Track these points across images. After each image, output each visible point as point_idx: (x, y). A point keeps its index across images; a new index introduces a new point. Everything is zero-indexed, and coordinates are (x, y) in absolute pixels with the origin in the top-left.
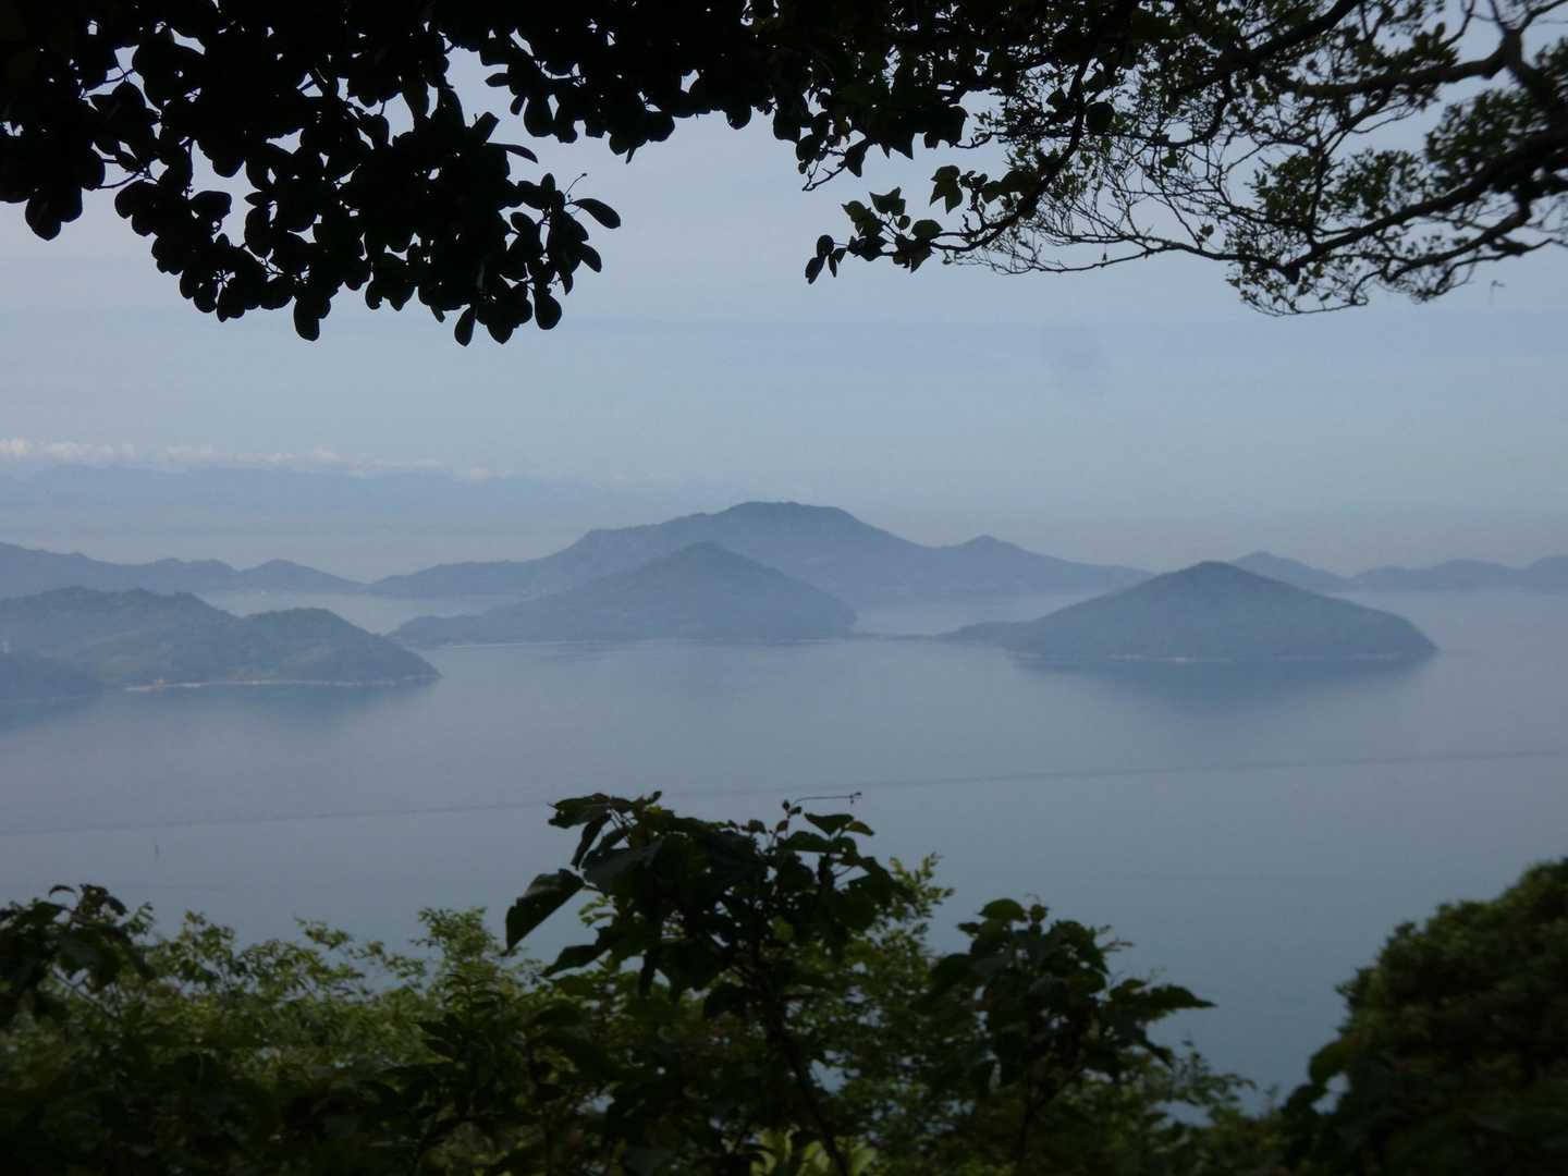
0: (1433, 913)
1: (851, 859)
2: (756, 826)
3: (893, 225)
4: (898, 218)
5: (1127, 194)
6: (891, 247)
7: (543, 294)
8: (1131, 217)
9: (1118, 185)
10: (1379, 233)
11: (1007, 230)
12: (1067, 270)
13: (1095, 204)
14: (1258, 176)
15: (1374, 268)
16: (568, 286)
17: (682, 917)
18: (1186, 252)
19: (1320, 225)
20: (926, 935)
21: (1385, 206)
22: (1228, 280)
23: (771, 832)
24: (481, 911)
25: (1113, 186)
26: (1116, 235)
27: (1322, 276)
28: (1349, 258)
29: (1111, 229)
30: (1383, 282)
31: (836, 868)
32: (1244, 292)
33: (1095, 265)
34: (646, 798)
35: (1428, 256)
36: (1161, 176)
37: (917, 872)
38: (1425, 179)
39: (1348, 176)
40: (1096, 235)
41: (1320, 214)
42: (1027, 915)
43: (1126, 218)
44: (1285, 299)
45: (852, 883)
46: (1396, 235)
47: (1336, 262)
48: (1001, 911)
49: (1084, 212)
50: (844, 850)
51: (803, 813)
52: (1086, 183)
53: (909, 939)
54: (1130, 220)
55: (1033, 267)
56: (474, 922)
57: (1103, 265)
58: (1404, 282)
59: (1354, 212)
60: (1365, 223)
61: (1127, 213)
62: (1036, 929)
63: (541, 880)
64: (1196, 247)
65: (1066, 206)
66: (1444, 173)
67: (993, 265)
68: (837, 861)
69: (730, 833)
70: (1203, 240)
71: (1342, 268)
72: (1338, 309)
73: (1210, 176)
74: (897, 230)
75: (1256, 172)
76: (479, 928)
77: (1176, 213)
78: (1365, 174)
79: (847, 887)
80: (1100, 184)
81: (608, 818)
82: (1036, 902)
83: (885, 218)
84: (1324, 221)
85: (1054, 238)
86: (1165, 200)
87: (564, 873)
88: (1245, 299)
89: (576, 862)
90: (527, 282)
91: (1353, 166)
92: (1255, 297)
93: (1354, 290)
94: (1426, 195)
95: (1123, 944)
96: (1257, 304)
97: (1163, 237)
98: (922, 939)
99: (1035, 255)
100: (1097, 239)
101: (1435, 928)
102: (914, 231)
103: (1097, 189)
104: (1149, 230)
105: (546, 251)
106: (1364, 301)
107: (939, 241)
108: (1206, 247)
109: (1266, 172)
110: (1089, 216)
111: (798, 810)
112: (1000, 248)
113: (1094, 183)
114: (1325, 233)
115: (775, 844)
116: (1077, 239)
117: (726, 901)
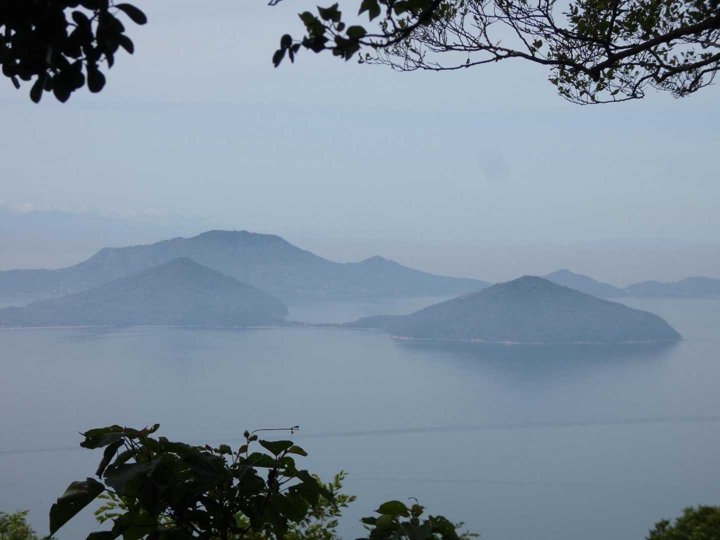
0: (681, 515)
1: (291, 472)
2: (225, 449)
3: (333, 29)
4: (336, 24)
5: (484, 17)
6: (331, 43)
7: (93, 68)
8: (487, 34)
9: (478, 11)
10: (652, 48)
11: (403, 41)
12: (442, 69)
13: (462, 24)
14: (572, 8)
15: (648, 73)
16: (111, 62)
17: (172, 512)
18: (524, 58)
19: (612, 42)
20: (336, 528)
21: (656, 31)
22: (550, 79)
23: (235, 453)
24: (24, 513)
25: (475, 11)
26: (476, 45)
27: (614, 78)
28: (632, 66)
29: (474, 41)
30: (655, 83)
31: (280, 478)
32: (561, 88)
33: (462, 66)
34: (149, 428)
35: (684, 65)
36: (507, 7)
37: (331, 485)
38: (684, 13)
39: (632, 10)
40: (463, 45)
41: (614, 36)
42: (410, 512)
43: (483, 34)
44: (588, 93)
45: (291, 489)
46: (664, 50)
47: (623, 67)
48: (392, 509)
49: (455, 30)
50: (286, 466)
51: (258, 440)
52: (456, 9)
53: (325, 531)
54: (486, 36)
55: (420, 66)
56: (19, 520)
57: (467, 66)
58: (668, 83)
59: (635, 35)
60: (642, 42)
61: (484, 31)
62: (415, 521)
63: (74, 486)
64: (531, 55)
65: (442, 25)
66: (696, 10)
67: (392, 64)
68: (281, 473)
69: (207, 454)
70: (535, 51)
71: (627, 73)
72: (624, 100)
73: (541, 7)
74: (336, 32)
75: (570, 5)
76: (23, 525)
77: (517, 31)
78: (643, 9)
79: (287, 491)
80: (466, 10)
81: (122, 442)
82: (416, 503)
83: (327, 23)
84: (615, 40)
85: (434, 47)
86: (510, 23)
87: (91, 480)
88: (562, 92)
89: (99, 473)
90: (82, 60)
91: (635, 4)
92: (568, 91)
93: (634, 88)
94: (683, 24)
95: (472, 535)
96: (569, 97)
97: (508, 48)
98: (334, 531)
99: (421, 58)
100: (463, 48)
101: (683, 525)
102: (348, 33)
103: (464, 15)
104: (499, 43)
105: (95, 39)
106: (642, 95)
107: (366, 40)
108: (537, 55)
109: (578, 6)
110: (458, 32)
111: (255, 438)
112: (397, 53)
113: (462, 10)
114: (617, 48)
115: (238, 461)
116: (449, 48)
117: (205, 502)
